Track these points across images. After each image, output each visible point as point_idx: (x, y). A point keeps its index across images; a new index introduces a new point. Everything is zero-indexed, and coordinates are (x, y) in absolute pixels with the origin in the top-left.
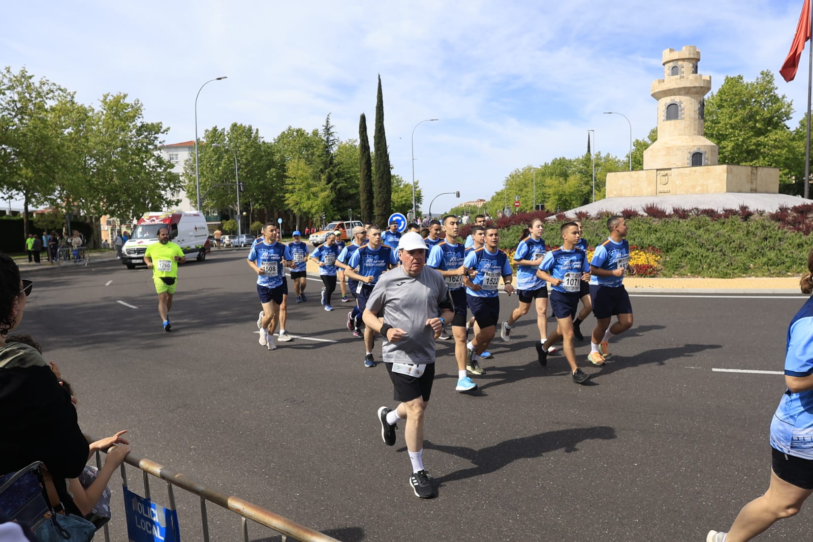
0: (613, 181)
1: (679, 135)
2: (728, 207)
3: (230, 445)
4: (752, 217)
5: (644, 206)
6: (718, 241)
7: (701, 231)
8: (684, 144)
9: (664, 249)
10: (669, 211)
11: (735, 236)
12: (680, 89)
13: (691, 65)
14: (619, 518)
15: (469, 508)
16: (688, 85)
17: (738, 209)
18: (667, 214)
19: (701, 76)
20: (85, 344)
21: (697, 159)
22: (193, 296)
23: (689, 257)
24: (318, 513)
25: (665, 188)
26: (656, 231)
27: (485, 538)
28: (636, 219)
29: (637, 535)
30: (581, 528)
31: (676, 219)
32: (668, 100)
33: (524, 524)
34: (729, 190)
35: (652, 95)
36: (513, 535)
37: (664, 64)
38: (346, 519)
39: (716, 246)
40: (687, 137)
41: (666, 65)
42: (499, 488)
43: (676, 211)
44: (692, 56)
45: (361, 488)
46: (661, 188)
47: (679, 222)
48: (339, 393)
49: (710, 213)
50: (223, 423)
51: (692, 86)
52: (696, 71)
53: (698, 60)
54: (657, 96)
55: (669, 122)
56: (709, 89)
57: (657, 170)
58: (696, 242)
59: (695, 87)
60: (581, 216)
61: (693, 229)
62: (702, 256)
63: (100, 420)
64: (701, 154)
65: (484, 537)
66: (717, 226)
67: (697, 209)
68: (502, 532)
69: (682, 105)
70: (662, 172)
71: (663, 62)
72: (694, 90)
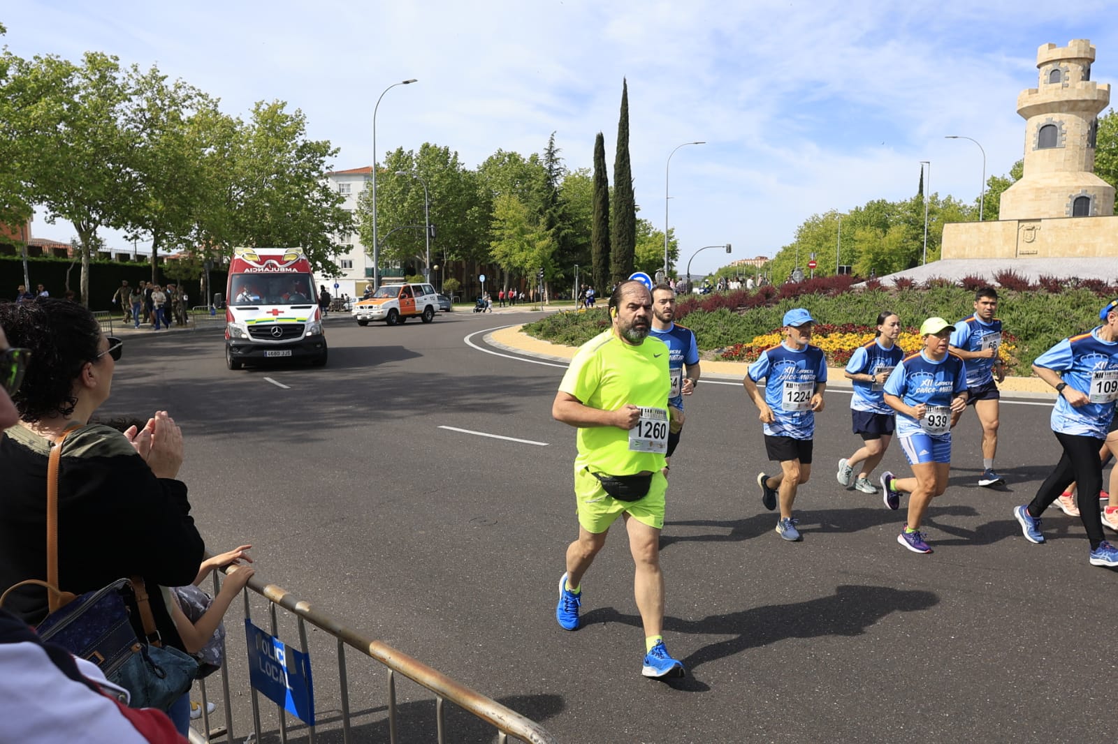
0: (952, 235)
1: (1056, 170)
3: (396, 574)
5: (996, 273)
8: (1064, 184)
9: (1022, 336)
10: (1033, 280)
12: (1061, 103)
13: (1080, 68)
14: (922, 710)
16: (1074, 98)
18: (1029, 285)
19: (1094, 84)
20: (220, 432)
21: (1081, 206)
22: (361, 375)
24: (506, 672)
25: (1031, 248)
26: (1012, 309)
27: (729, 722)
29: (945, 734)
30: (865, 720)
31: (1043, 292)
32: (1041, 119)
33: (785, 707)
35: (1019, 112)
36: (768, 721)
37: (1039, 67)
38: (542, 683)
40: (1067, 174)
41: (1043, 68)
42: (754, 656)
43: (1044, 281)
44: (1082, 55)
46: (1023, 247)
47: (1047, 298)
48: (546, 514)
49: (1096, 286)
50: (389, 545)
51: (1080, 98)
52: (1087, 77)
53: (1092, 60)
54: (1025, 113)
55: (1041, 151)
56: (1106, 103)
57: (1020, 221)
58: (1072, 327)
59: (1084, 100)
60: (902, 283)
61: (1068, 308)
63: (233, 532)
64: (1088, 199)
65: (727, 721)
67: (1076, 279)
68: (753, 716)
69: (1064, 128)
70: (1027, 225)
71: (1039, 63)
72: (1083, 105)
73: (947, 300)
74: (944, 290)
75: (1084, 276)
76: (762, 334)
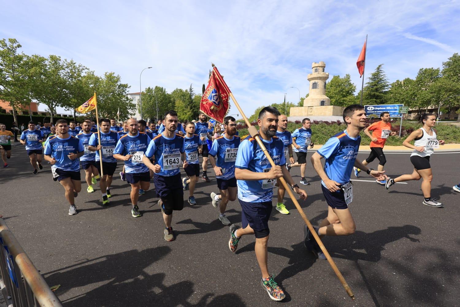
0: (292, 110)
1: (317, 94)
2: (333, 121)
4: (341, 124)
6: (329, 132)
7: (323, 129)
8: (318, 98)
11: (335, 131)
12: (318, 77)
13: (322, 69)
15: (220, 237)
16: (321, 76)
17: (336, 121)
19: (325, 73)
21: (323, 103)
23: (318, 137)
25: (311, 114)
28: (300, 124)
32: (313, 81)
34: (333, 115)
35: (308, 79)
37: (312, 68)
39: (328, 134)
40: (319, 95)
41: (313, 68)
43: (314, 121)
44: (323, 66)
45: (175, 227)
46: (309, 113)
47: (315, 125)
49: (327, 122)
52: (324, 71)
53: (325, 67)
55: (313, 89)
56: (328, 78)
57: (308, 107)
59: (323, 77)
61: (320, 128)
62: (323, 137)
64: (324, 102)
66: (329, 127)
67: (322, 121)
69: (318, 84)
70: (310, 108)
71: (312, 67)
72: (323, 78)
73: (291, 126)
74: (291, 124)
75: (324, 120)
76: (245, 135)
